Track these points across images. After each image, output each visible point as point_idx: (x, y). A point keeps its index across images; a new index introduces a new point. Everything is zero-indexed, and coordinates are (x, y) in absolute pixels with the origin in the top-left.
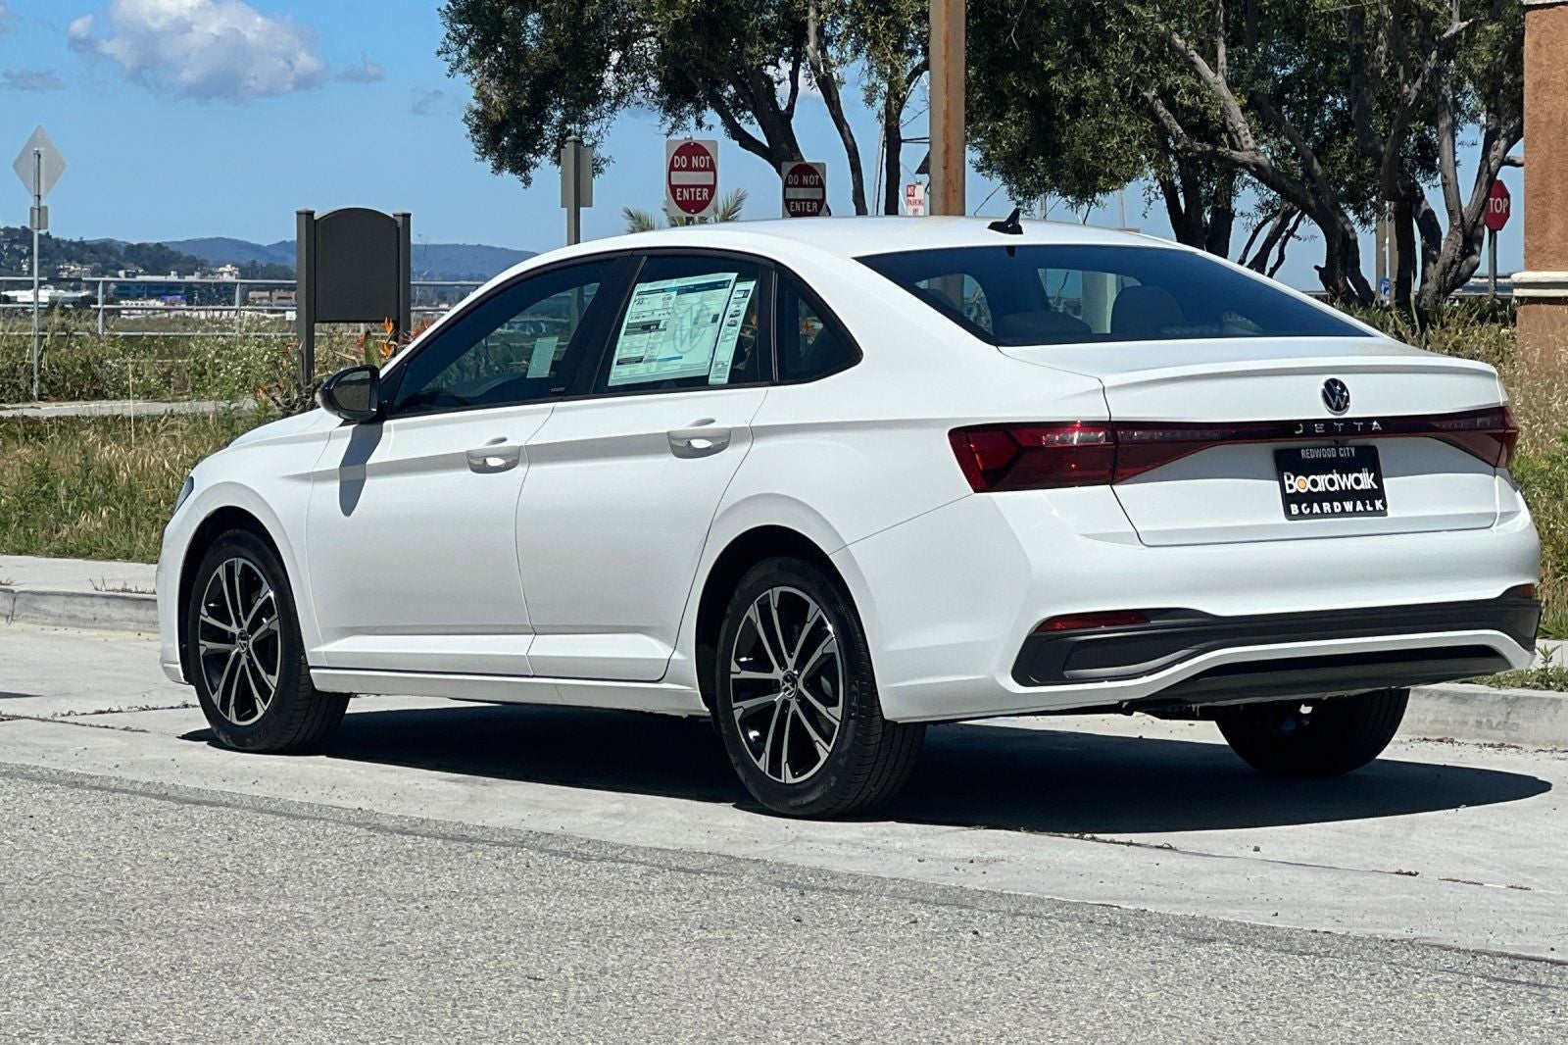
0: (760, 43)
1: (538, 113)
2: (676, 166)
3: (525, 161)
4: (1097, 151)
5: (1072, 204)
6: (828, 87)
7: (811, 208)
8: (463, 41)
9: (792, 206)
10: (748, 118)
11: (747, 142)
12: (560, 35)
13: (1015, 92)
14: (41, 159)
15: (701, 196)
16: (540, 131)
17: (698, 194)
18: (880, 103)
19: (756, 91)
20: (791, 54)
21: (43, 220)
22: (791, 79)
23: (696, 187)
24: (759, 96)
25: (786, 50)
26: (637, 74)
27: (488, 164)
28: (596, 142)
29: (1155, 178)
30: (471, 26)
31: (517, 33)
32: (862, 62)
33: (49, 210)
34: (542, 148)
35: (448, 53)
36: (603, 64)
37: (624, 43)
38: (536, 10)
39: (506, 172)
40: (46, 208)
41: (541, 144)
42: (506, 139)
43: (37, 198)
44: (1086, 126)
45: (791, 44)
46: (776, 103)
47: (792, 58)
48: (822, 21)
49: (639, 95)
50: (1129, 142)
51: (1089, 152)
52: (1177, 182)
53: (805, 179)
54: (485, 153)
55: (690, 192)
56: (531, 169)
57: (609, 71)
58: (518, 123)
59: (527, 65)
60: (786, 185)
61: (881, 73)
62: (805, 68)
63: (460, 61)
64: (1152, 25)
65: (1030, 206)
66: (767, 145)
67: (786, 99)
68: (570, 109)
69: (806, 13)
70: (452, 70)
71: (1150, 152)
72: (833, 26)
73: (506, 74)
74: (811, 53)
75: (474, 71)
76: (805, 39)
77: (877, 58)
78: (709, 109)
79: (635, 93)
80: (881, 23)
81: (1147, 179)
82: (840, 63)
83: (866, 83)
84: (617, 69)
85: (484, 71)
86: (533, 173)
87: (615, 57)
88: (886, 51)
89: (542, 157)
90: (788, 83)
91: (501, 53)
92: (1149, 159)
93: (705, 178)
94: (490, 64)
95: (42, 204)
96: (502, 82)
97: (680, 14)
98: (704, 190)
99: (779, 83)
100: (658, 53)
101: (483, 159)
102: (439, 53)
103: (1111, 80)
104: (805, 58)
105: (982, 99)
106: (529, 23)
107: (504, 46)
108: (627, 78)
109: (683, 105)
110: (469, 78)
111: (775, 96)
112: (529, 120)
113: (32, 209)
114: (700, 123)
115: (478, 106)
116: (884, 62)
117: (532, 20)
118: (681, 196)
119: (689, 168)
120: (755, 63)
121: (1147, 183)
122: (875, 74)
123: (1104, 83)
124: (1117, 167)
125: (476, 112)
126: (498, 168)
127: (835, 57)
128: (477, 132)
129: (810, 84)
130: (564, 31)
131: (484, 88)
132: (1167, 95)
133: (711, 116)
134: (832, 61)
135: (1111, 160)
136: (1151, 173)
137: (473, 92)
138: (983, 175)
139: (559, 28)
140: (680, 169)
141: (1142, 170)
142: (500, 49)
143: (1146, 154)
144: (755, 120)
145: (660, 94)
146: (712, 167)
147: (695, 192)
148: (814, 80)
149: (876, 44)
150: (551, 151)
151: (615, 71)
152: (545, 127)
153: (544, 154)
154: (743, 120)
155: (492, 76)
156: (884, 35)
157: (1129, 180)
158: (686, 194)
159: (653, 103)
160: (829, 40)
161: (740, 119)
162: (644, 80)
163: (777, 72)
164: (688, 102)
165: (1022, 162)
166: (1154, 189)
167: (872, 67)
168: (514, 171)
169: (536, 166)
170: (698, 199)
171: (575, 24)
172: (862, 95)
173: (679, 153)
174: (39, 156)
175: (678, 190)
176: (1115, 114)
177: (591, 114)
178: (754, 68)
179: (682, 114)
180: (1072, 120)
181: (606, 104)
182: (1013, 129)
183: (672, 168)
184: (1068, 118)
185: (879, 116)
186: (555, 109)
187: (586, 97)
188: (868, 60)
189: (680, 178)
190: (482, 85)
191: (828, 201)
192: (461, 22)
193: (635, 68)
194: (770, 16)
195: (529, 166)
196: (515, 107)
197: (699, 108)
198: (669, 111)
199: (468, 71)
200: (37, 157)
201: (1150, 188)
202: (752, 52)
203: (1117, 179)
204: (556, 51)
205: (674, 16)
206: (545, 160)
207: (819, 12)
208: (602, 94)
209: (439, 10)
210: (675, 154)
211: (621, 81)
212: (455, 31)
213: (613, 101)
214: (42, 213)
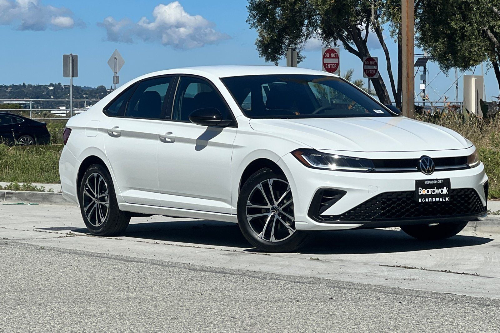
0: (355, 16)
1: (280, 41)
2: (325, 57)
3: (276, 57)
4: (470, 52)
5: (461, 70)
6: (378, 31)
7: (373, 72)
8: (255, 17)
9: (366, 72)
10: (352, 42)
11: (351, 50)
12: (288, 15)
13: (442, 33)
14: (117, 60)
15: (334, 67)
16: (281, 47)
17: (333, 66)
18: (396, 37)
19: (354, 33)
20: (366, 20)
21: (117, 80)
22: (366, 29)
23: (332, 64)
24: (355, 35)
25: (364, 19)
26: (314, 28)
27: (264, 58)
28: (300, 51)
29: (490, 61)
30: (257, 12)
31: (273, 14)
32: (389, 23)
33: (119, 77)
34: (282, 53)
35: (250, 21)
36: (302, 24)
37: (309, 17)
38: (280, 7)
39: (270, 61)
40: (118, 76)
41: (281, 52)
42: (270, 50)
43: (115, 73)
44: (466, 44)
45: (366, 17)
46: (361, 37)
47: (367, 22)
48: (376, 9)
49: (314, 35)
50: (481, 49)
51: (467, 52)
52: (498, 62)
53: (371, 63)
54: (263, 55)
55: (330, 65)
56: (278, 60)
57: (304, 27)
58: (274, 44)
59: (276, 25)
60: (364, 65)
61: (396, 26)
62: (371, 26)
63: (254, 24)
64: (486, 4)
65: (447, 71)
66: (358, 51)
67: (365, 36)
68: (291, 40)
69: (370, 6)
70: (251, 27)
71: (488, 52)
72: (380, 11)
73: (270, 27)
74: (373, 20)
75: (258, 27)
76: (371, 15)
77: (395, 21)
78: (338, 39)
79: (313, 34)
80: (396, 9)
81: (487, 61)
82: (382, 23)
83: (391, 30)
84: (307, 26)
85: (262, 27)
86: (279, 61)
87: (306, 22)
88: (398, 19)
89: (282, 56)
90: (365, 30)
91: (268, 21)
92: (488, 54)
93: (335, 61)
94: (264, 25)
95: (117, 75)
96: (268, 31)
97: (327, 7)
98: (335, 65)
99: (362, 31)
100: (321, 21)
101: (262, 57)
102: (247, 21)
103: (475, 28)
104: (371, 22)
105: (431, 35)
106: (277, 11)
107: (269, 18)
108: (310, 29)
109: (329, 38)
110: (257, 29)
111: (361, 35)
112: (277, 43)
113: (114, 77)
114: (335, 44)
115: (260, 39)
116: (397, 22)
117: (278, 9)
118: (327, 67)
119: (330, 57)
120: (353, 23)
121: (487, 63)
122: (394, 26)
123: (473, 29)
124: (477, 57)
125: (259, 41)
126: (267, 60)
127: (380, 21)
128: (260, 48)
129: (372, 31)
130: (289, 13)
131: (262, 33)
132: (491, 28)
133: (339, 42)
134: (379, 22)
135: (475, 55)
136: (489, 59)
137: (258, 34)
138: (432, 61)
139: (287, 12)
140: (327, 58)
141: (485, 58)
142: (267, 20)
143: (487, 53)
144: (354, 43)
145: (322, 34)
146: (338, 57)
147: (332, 66)
148: (374, 29)
149: (394, 16)
150: (285, 54)
151: (306, 27)
152: (283, 46)
153: (283, 55)
154: (350, 43)
155: (265, 28)
156: (397, 13)
157: (481, 62)
158: (329, 66)
159: (319, 38)
160: (379, 16)
161: (349, 43)
162: (316, 30)
163: (361, 27)
164: (332, 37)
165: (445, 56)
166: (490, 65)
167: (393, 24)
168: (272, 60)
169: (280, 59)
170: (333, 68)
171: (292, 11)
172: (390, 34)
173: (326, 52)
174: (116, 59)
175: (326, 65)
176: (476, 39)
177: (298, 41)
178: (353, 25)
179: (329, 41)
180: (462, 41)
181: (303, 38)
182: (441, 45)
183: (324, 58)
184: (460, 41)
185: (395, 41)
186: (286, 40)
187: (296, 35)
188: (392, 22)
189: (327, 61)
190: (261, 31)
191: (379, 70)
192: (254, 11)
193: (313, 26)
194: (359, 8)
195: (277, 59)
196: (272, 39)
197: (335, 39)
198: (325, 40)
199: (257, 27)
200: (115, 59)
201: (488, 64)
202: (352, 19)
203: (477, 61)
204: (286, 20)
205: (326, 7)
206: (283, 57)
207: (375, 6)
208: (302, 34)
209: (247, 7)
210: (325, 53)
211: (309, 30)
212: (252, 14)
213: (306, 37)
214: (117, 78)
